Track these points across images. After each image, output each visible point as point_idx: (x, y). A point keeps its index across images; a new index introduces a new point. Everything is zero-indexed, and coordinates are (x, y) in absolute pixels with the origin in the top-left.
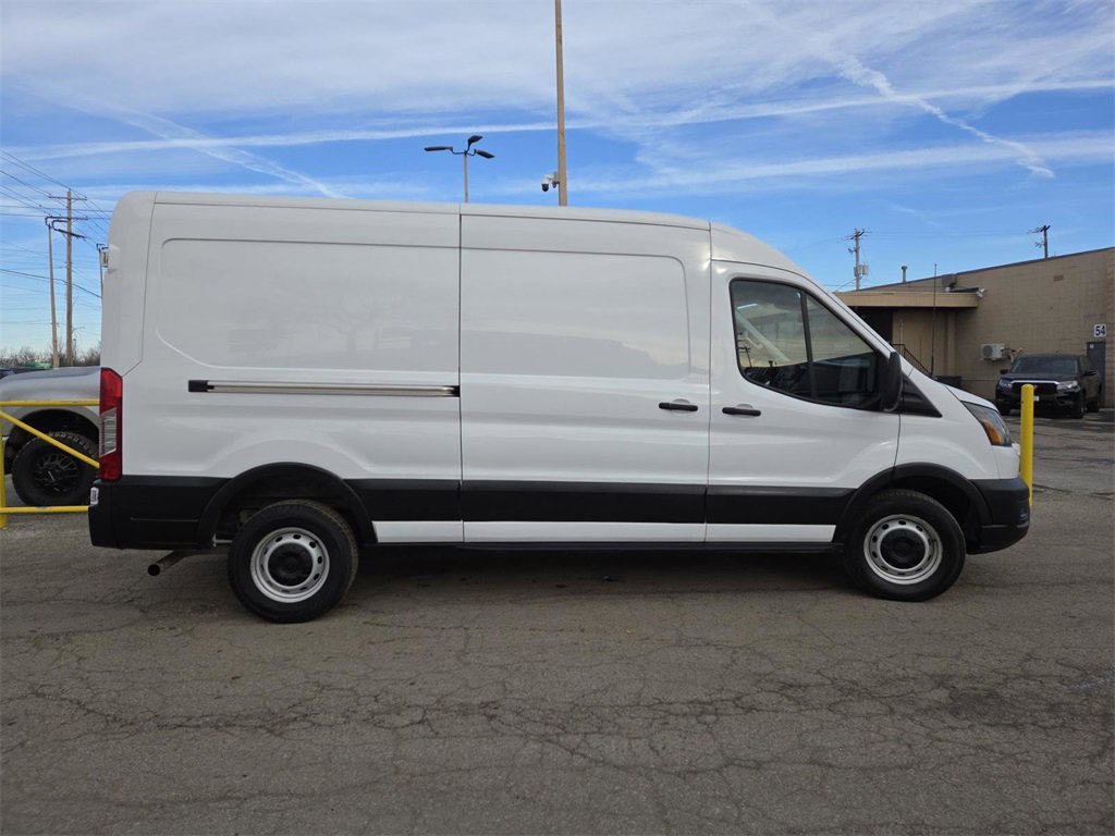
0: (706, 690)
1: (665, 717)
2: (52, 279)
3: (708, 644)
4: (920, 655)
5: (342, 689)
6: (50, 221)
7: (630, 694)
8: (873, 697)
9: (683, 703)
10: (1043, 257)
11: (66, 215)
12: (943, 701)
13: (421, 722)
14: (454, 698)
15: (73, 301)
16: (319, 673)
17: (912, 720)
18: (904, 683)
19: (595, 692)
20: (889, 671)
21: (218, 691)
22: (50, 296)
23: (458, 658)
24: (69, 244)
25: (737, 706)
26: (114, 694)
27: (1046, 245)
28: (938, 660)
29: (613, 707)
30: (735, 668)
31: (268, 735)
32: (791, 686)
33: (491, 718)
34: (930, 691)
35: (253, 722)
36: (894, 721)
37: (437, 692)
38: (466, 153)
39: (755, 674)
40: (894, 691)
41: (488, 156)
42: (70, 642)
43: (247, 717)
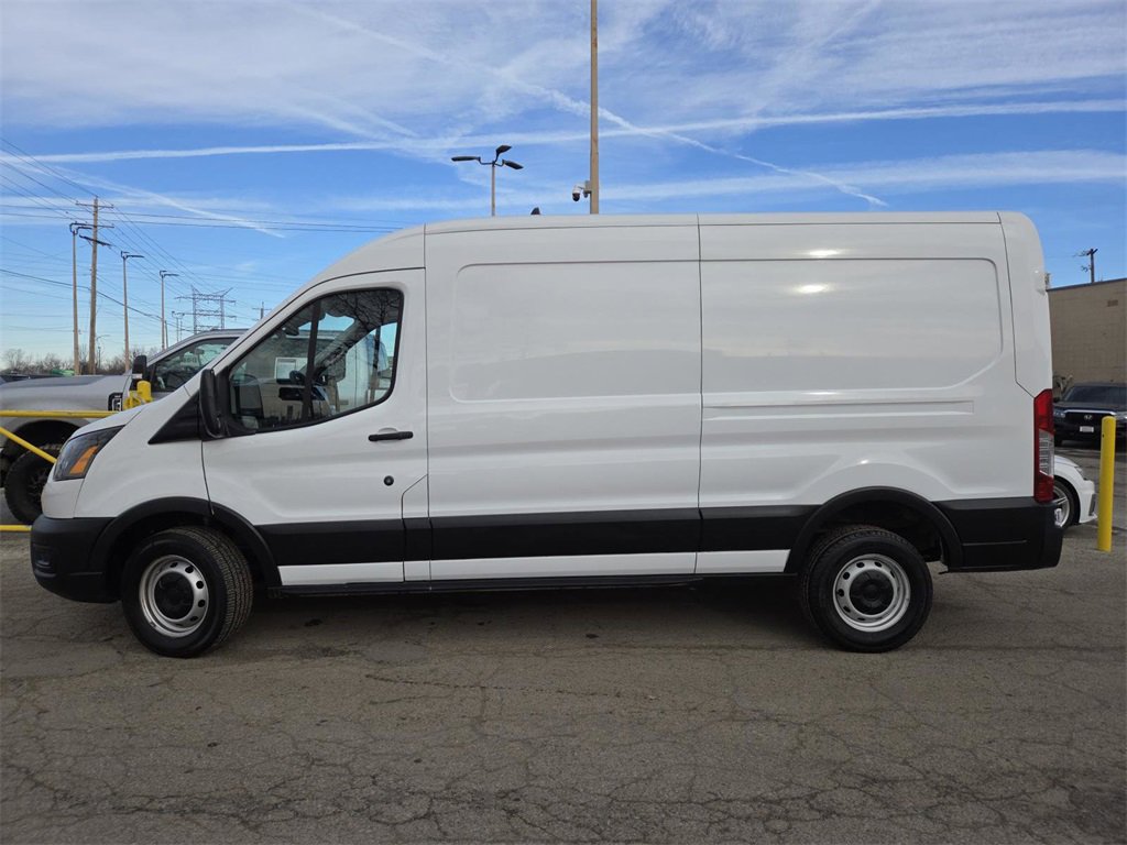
0: (772, 784)
1: (723, 821)
2: (75, 287)
3: (767, 719)
4: (1023, 741)
5: (335, 765)
6: (74, 227)
7: (680, 785)
8: (978, 800)
9: (745, 802)
10: (1090, 281)
11: (92, 222)
12: (1064, 806)
13: (427, 816)
14: (466, 783)
15: (97, 308)
16: (309, 741)
17: (1031, 834)
18: (1012, 779)
19: (637, 780)
20: (990, 762)
21: (190, 763)
22: (72, 302)
23: (473, 727)
24: (95, 252)
25: (811, 808)
26: (70, 761)
27: (1092, 269)
28: (1046, 748)
29: (659, 803)
30: (803, 752)
31: (241, 827)
32: (875, 781)
33: (512, 813)
34: (1044, 791)
35: (224, 808)
36: (1007, 834)
37: (447, 773)
38: (494, 163)
39: (829, 761)
40: (1001, 790)
41: (517, 167)
42: (34, 689)
43: (220, 800)
